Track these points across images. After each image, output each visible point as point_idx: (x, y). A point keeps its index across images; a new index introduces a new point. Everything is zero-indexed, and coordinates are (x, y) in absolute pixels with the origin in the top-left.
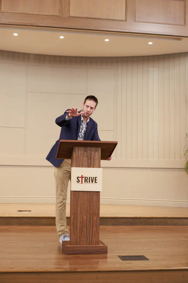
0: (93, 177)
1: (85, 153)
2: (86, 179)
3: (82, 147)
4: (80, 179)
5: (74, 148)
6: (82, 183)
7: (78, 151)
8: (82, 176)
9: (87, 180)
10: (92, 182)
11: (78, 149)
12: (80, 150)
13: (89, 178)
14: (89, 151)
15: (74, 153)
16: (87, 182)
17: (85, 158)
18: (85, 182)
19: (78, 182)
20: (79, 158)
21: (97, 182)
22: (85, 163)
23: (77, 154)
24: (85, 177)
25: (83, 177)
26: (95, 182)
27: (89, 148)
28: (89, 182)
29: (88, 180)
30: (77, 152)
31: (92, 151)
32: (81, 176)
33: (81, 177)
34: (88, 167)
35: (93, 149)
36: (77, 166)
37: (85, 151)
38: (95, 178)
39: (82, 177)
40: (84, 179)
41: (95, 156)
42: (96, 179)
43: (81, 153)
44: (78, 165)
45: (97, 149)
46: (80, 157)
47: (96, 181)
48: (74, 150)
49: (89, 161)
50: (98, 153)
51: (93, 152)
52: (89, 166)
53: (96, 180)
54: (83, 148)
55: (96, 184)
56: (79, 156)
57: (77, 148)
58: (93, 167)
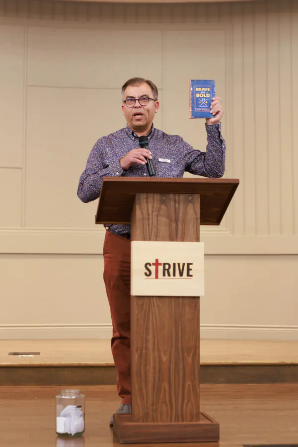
0: (184, 264)
1: (163, 207)
2: (167, 267)
3: (155, 195)
4: (153, 268)
5: (137, 197)
6: (157, 277)
7: (147, 202)
8: (157, 260)
9: (168, 270)
10: (181, 274)
11: (147, 198)
12: (150, 199)
13: (174, 265)
14: (172, 203)
15: (137, 207)
16: (169, 275)
17: (164, 220)
18: (164, 275)
19: (149, 274)
20: (149, 219)
21: (191, 276)
22: (164, 230)
23: (145, 212)
24: (165, 264)
25: (160, 264)
26: (188, 275)
27: (172, 196)
28: (174, 275)
29: (171, 271)
30: (144, 205)
31: (179, 204)
32: (154, 262)
33: (153, 264)
34: (171, 239)
35: (182, 197)
36: (144, 239)
37: (162, 202)
38: (188, 265)
39: (157, 264)
40: (161, 268)
41: (185, 213)
42: (191, 267)
43: (153, 207)
44: (148, 237)
45: (190, 198)
46: (150, 217)
47: (191, 273)
48: (137, 202)
49: (174, 225)
50: (192, 209)
51: (182, 205)
52: (173, 237)
53: (189, 270)
54: (157, 197)
55: (189, 279)
56: (148, 215)
57: (143, 196)
58: (183, 240)
